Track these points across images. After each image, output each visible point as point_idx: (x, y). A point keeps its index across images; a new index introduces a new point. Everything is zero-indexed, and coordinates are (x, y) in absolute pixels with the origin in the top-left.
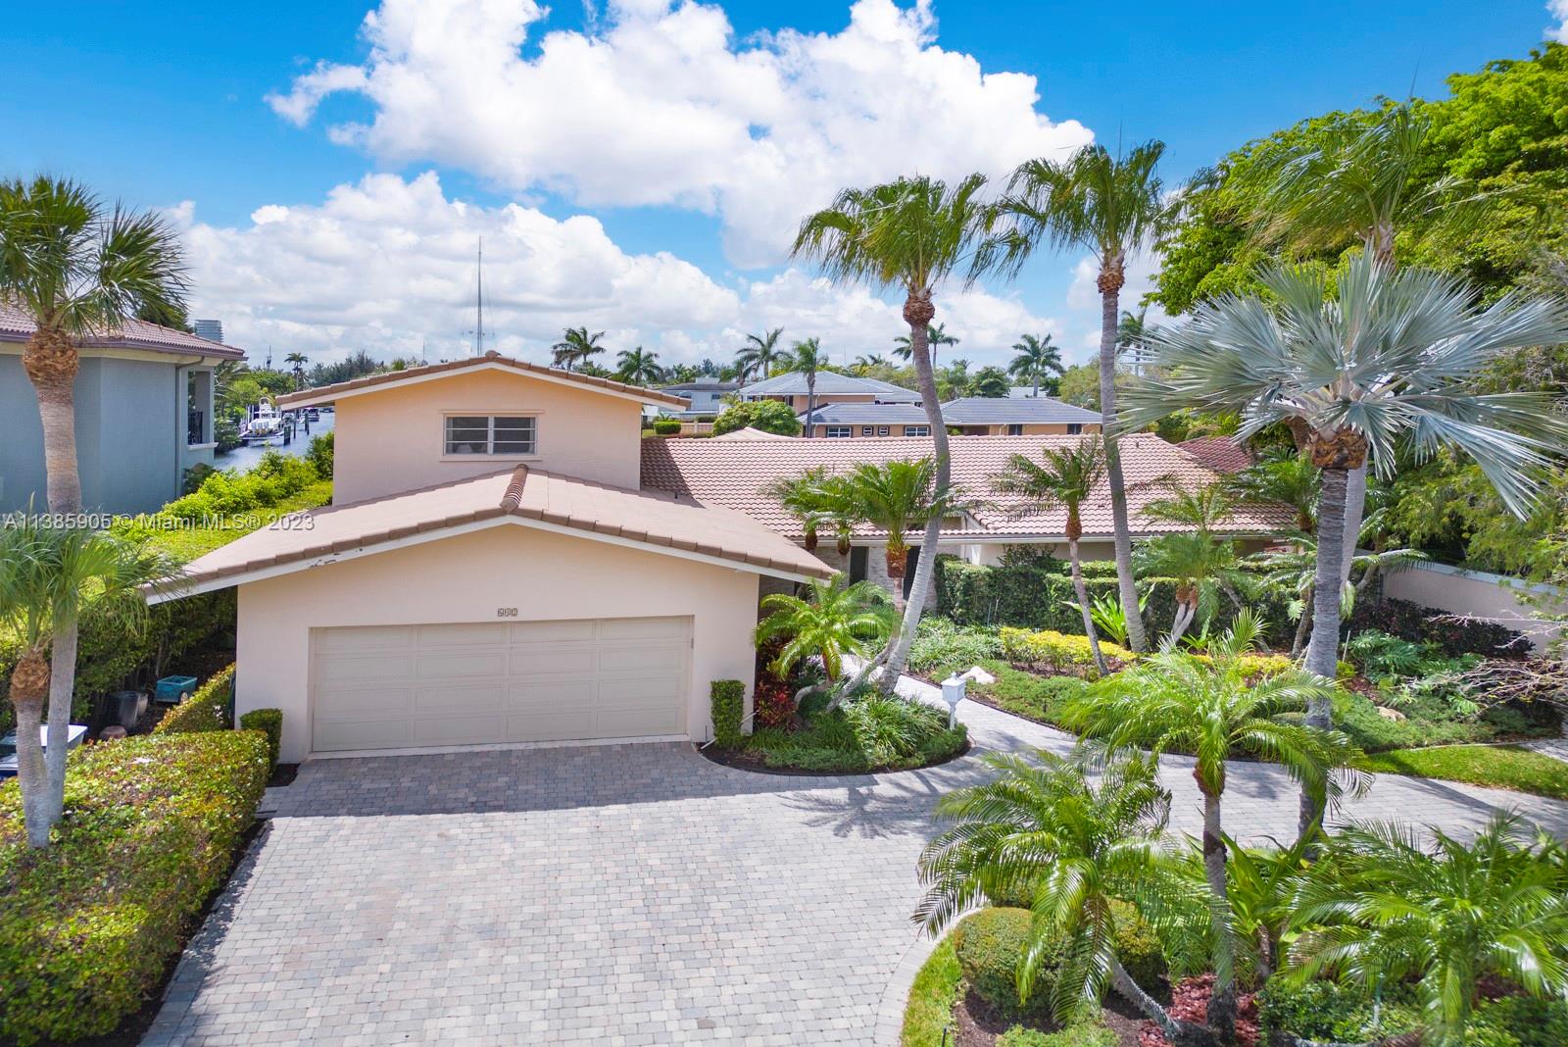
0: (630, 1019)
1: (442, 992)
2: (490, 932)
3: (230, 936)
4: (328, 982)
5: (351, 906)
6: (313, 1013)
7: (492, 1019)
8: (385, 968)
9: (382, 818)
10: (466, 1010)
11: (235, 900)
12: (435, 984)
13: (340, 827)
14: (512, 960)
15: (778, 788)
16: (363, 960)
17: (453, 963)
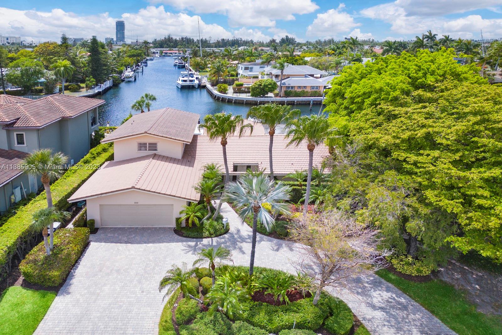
0: (132, 290)
1: (107, 282)
2: (118, 271)
3: (79, 268)
4: (91, 278)
5: (98, 264)
6: (87, 284)
7: (112, 288)
8: (100, 277)
9: (109, 244)
10: (109, 286)
11: (81, 261)
12: (106, 280)
13: (101, 245)
14: (119, 277)
15: (182, 241)
16: (97, 275)
17: (110, 277)
